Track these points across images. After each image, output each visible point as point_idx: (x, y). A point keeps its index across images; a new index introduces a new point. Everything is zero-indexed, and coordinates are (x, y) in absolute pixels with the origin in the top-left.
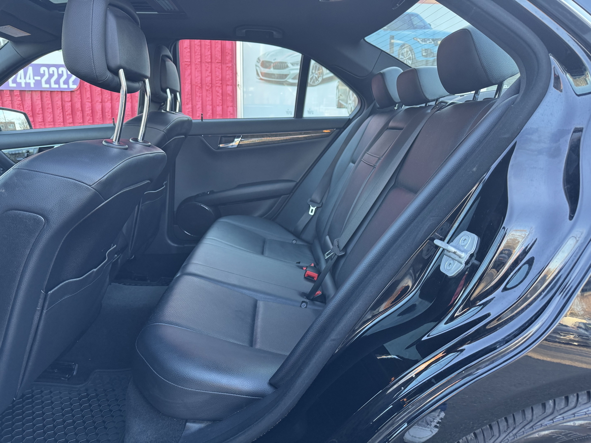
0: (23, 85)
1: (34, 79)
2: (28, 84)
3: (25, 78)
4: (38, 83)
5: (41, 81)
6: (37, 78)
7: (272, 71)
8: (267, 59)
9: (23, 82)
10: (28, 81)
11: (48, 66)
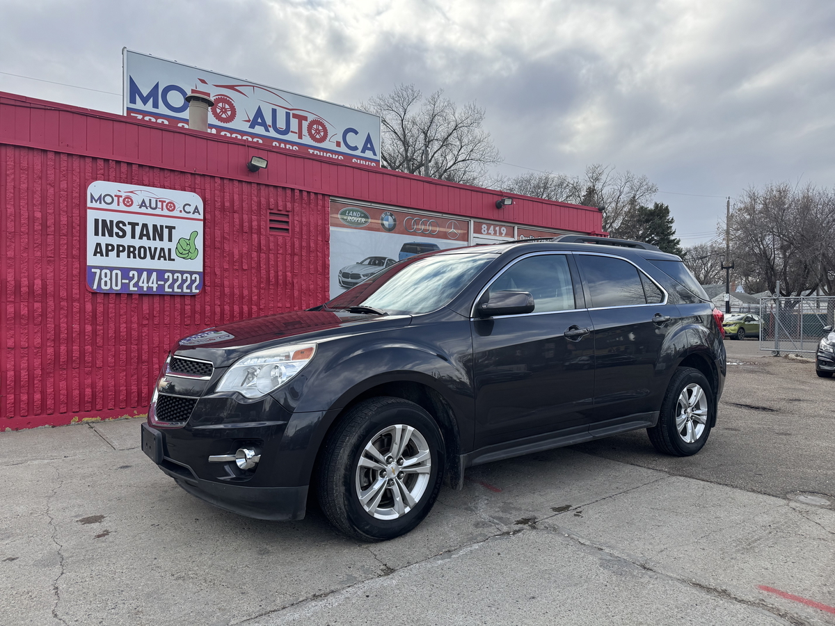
0: (145, 289)
1: (157, 283)
2: (150, 288)
3: (148, 283)
4: (161, 287)
5: (164, 285)
6: (159, 283)
7: (350, 280)
8: (346, 271)
9: (145, 286)
10: (150, 285)
11: (173, 272)
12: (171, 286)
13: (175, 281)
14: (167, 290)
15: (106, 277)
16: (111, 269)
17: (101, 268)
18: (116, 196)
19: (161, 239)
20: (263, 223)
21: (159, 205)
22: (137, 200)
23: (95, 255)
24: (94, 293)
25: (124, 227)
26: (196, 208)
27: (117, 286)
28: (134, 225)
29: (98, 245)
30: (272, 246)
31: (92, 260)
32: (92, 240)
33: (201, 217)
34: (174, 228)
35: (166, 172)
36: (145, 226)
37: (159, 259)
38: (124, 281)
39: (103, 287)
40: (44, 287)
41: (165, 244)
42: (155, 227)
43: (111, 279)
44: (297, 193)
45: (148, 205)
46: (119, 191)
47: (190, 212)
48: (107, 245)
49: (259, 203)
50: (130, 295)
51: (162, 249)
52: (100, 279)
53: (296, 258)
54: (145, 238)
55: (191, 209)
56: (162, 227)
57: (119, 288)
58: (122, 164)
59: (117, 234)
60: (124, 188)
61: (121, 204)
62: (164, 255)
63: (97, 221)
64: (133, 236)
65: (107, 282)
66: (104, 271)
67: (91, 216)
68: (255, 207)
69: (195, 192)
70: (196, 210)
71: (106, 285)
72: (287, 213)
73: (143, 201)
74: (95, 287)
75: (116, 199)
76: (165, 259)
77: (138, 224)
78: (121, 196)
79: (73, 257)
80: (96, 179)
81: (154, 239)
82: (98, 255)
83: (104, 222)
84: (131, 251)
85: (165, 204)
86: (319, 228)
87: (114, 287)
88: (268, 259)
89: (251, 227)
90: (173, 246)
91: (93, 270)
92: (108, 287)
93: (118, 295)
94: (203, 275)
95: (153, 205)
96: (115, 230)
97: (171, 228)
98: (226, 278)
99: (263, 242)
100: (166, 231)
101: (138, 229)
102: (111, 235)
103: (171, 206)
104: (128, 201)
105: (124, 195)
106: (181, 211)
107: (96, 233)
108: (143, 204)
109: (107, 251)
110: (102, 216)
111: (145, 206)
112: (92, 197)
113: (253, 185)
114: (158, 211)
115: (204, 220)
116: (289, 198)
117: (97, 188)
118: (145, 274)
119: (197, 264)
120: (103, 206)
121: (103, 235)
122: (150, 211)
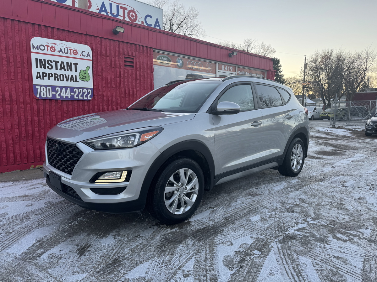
1: (70, 94)
2: (67, 97)
3: (65, 94)
4: (72, 96)
5: (74, 95)
10: (67, 95)
11: (78, 88)
12: (78, 96)
13: (79, 93)
14: (76, 98)
15: (43, 90)
16: (46, 86)
17: (41, 86)
18: (46, 46)
19: (71, 70)
20: (121, 63)
21: (69, 51)
22: (57, 48)
23: (37, 78)
24: (38, 99)
25: (51, 63)
26: (88, 53)
27: (49, 95)
28: (56, 62)
29: (38, 73)
30: (126, 75)
31: (36, 81)
32: (35, 70)
33: (91, 59)
34: (77, 64)
35: (72, 33)
36: (62, 63)
37: (71, 81)
38: (53, 93)
39: (42, 96)
40: (11, 96)
41: (73, 73)
42: (67, 63)
43: (46, 92)
44: (138, 47)
45: (63, 51)
46: (48, 43)
47: (85, 56)
48: (43, 73)
49: (119, 52)
50: (57, 100)
51: (72, 76)
52: (41, 92)
53: (138, 81)
54: (63, 70)
55: (86, 54)
56: (71, 63)
57: (51, 96)
58: (48, 27)
59: (48, 67)
60: (50, 42)
61: (49, 50)
62: (73, 79)
63: (37, 59)
64: (57, 69)
65: (44, 94)
66: (42, 88)
67: (34, 57)
68: (117, 54)
69: (87, 45)
70: (88, 55)
71: (44, 95)
72: (133, 57)
73: (61, 49)
74: (38, 96)
75: (46, 47)
76: (74, 81)
77: (58, 62)
78: (49, 46)
79: (25, 80)
80: (34, 36)
81: (68, 70)
82: (39, 78)
83: (40, 60)
84: (56, 77)
85: (72, 51)
86: (149, 66)
87: (48, 96)
88: (124, 82)
89: (116, 65)
90: (77, 74)
91: (37, 87)
92: (45, 96)
93: (50, 100)
94: (93, 90)
95: (66, 52)
96: (47, 65)
97: (76, 65)
98: (104, 91)
99: (122, 73)
100: (73, 66)
101: (59, 64)
102: (45, 68)
103: (75, 52)
104: (53, 49)
105: (50, 45)
106: (80, 55)
107: (37, 67)
108: (60, 51)
109: (43, 76)
110: (39, 57)
111: (62, 52)
112: (33, 46)
113: (116, 42)
114: (69, 55)
115: (93, 60)
116: (134, 49)
117: (36, 41)
118: (64, 89)
119: (89, 84)
120: (40, 51)
121: (41, 67)
122: (64, 55)
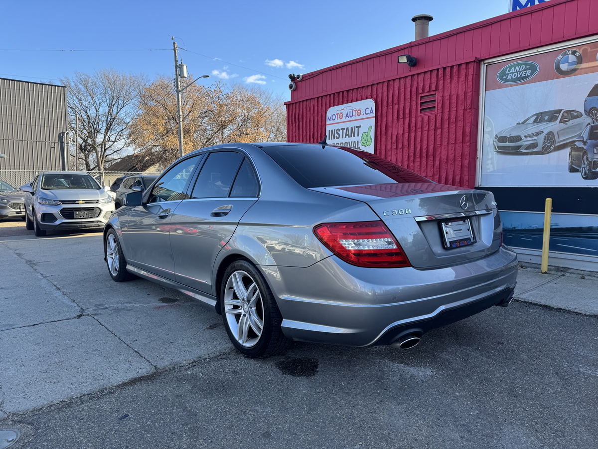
8: (503, 135)
19: (354, 135)
22: (345, 114)
25: (339, 132)
26: (372, 109)
30: (420, 126)
33: (374, 115)
36: (347, 129)
41: (356, 139)
42: (351, 128)
44: (441, 71)
45: (349, 115)
47: (368, 114)
49: (413, 91)
51: (355, 142)
53: (439, 132)
55: (369, 111)
58: (339, 93)
60: (339, 108)
61: (339, 118)
63: (329, 131)
64: (342, 137)
67: (328, 128)
68: (409, 96)
69: (371, 98)
72: (434, 93)
75: (336, 116)
77: (344, 129)
80: (330, 107)
81: (351, 136)
83: (332, 131)
85: (356, 112)
88: (416, 137)
89: (404, 113)
90: (360, 138)
95: (352, 115)
96: (336, 135)
97: (359, 127)
99: (413, 123)
100: (356, 129)
101: (345, 132)
102: (334, 138)
103: (359, 112)
104: (341, 116)
105: (339, 112)
106: (364, 114)
107: (329, 138)
110: (331, 128)
112: (328, 118)
113: (409, 78)
114: (353, 118)
115: (376, 117)
116: (435, 79)
117: (330, 112)
119: (372, 148)
120: (332, 122)
122: (350, 119)
